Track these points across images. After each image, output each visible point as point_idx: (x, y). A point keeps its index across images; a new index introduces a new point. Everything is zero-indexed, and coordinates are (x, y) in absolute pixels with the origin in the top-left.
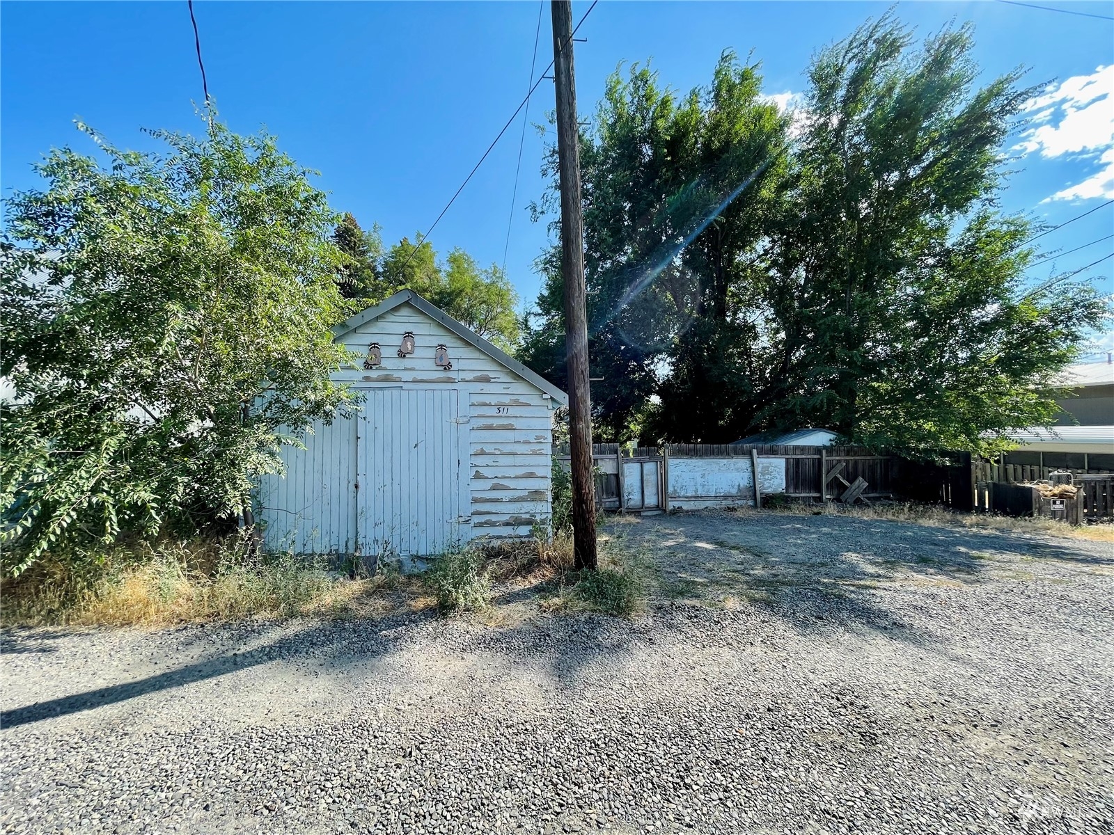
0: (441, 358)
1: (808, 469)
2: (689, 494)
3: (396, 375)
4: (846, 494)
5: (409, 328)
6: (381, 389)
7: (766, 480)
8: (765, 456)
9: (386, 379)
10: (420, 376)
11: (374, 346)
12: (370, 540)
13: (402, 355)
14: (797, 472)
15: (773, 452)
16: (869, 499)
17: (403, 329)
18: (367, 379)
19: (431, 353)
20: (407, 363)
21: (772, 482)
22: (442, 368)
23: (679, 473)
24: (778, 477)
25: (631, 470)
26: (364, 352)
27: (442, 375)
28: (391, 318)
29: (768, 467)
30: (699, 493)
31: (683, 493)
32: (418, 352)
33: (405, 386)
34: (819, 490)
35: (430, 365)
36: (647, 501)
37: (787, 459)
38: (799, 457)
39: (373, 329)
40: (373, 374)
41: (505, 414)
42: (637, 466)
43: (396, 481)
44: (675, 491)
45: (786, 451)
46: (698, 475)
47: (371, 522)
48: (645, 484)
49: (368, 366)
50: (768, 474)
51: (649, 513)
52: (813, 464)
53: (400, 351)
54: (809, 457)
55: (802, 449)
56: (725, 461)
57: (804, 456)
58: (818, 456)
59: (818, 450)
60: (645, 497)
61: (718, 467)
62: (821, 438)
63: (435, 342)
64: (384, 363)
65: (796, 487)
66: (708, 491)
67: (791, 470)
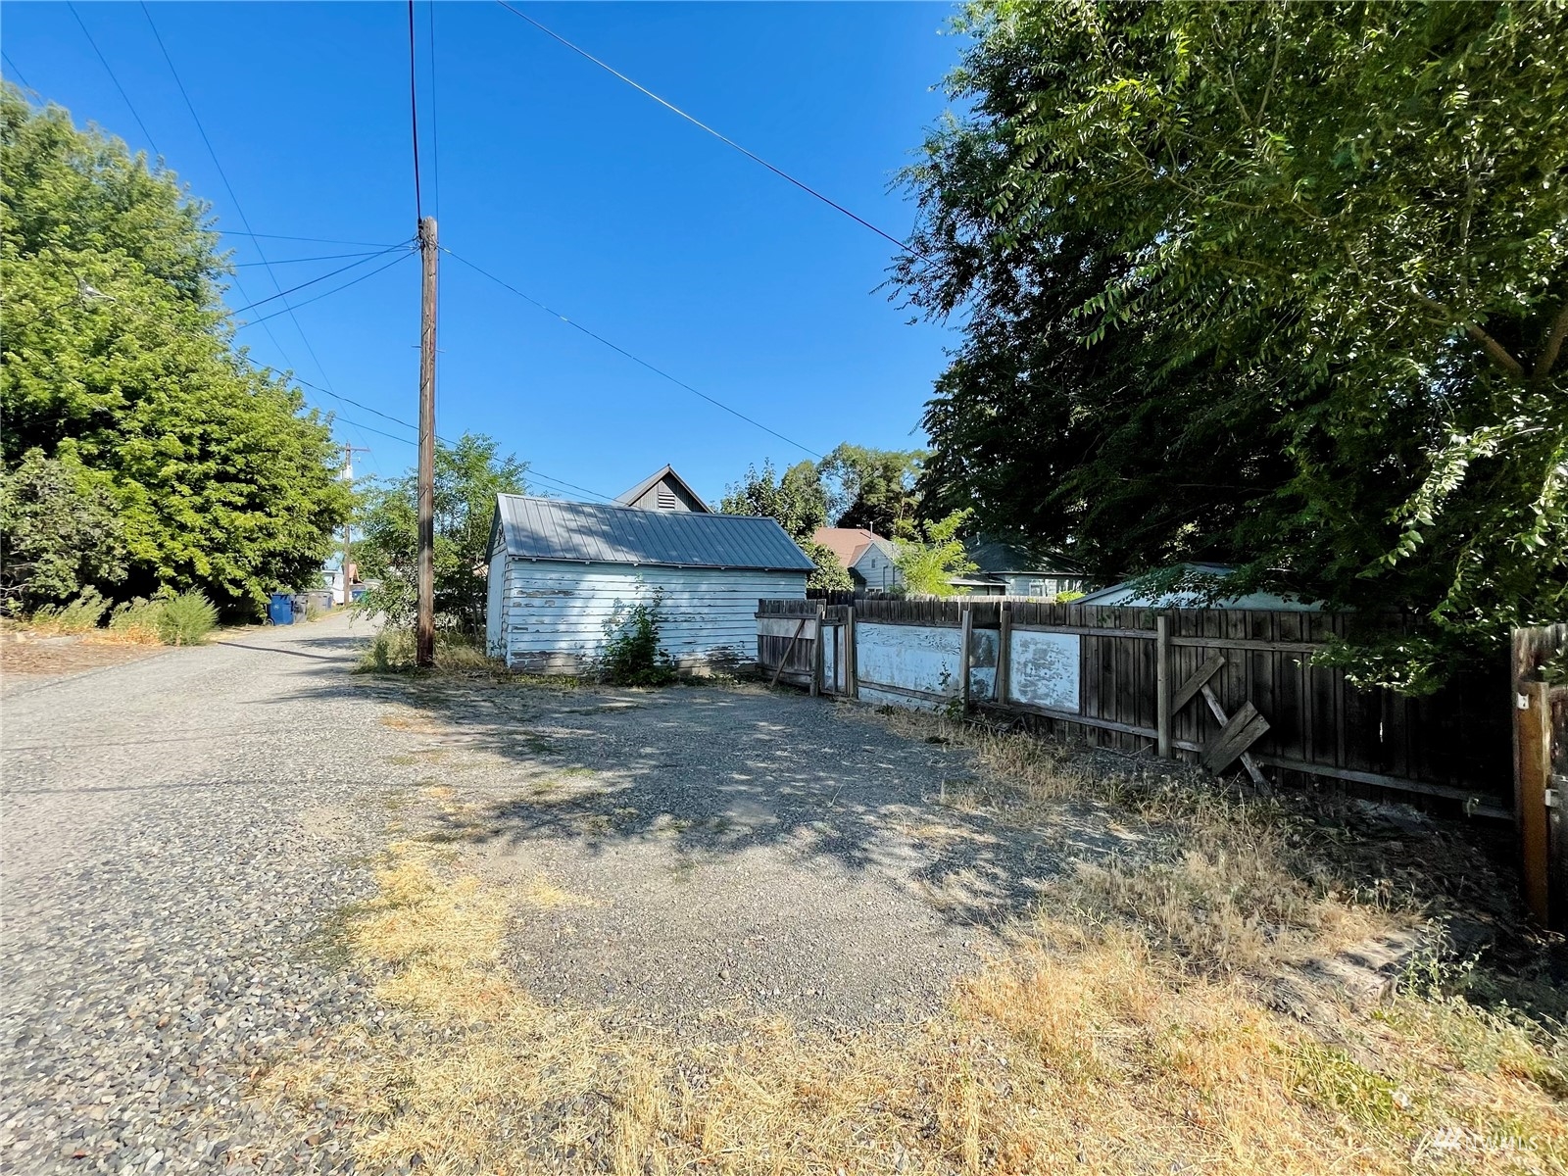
2: (884, 681)
4: (1217, 743)
7: (1041, 678)
8: (1039, 627)
14: (1107, 667)
21: (1051, 685)
23: (871, 645)
24: (1065, 676)
25: (829, 636)
31: (876, 678)
34: (1152, 724)
36: (839, 682)
37: (1084, 639)
38: (1109, 632)
42: (832, 630)
44: (876, 673)
45: (1081, 618)
46: (892, 651)
48: (838, 656)
50: (1044, 666)
57: (1120, 633)
60: (839, 676)
65: (1103, 704)
67: (1092, 662)
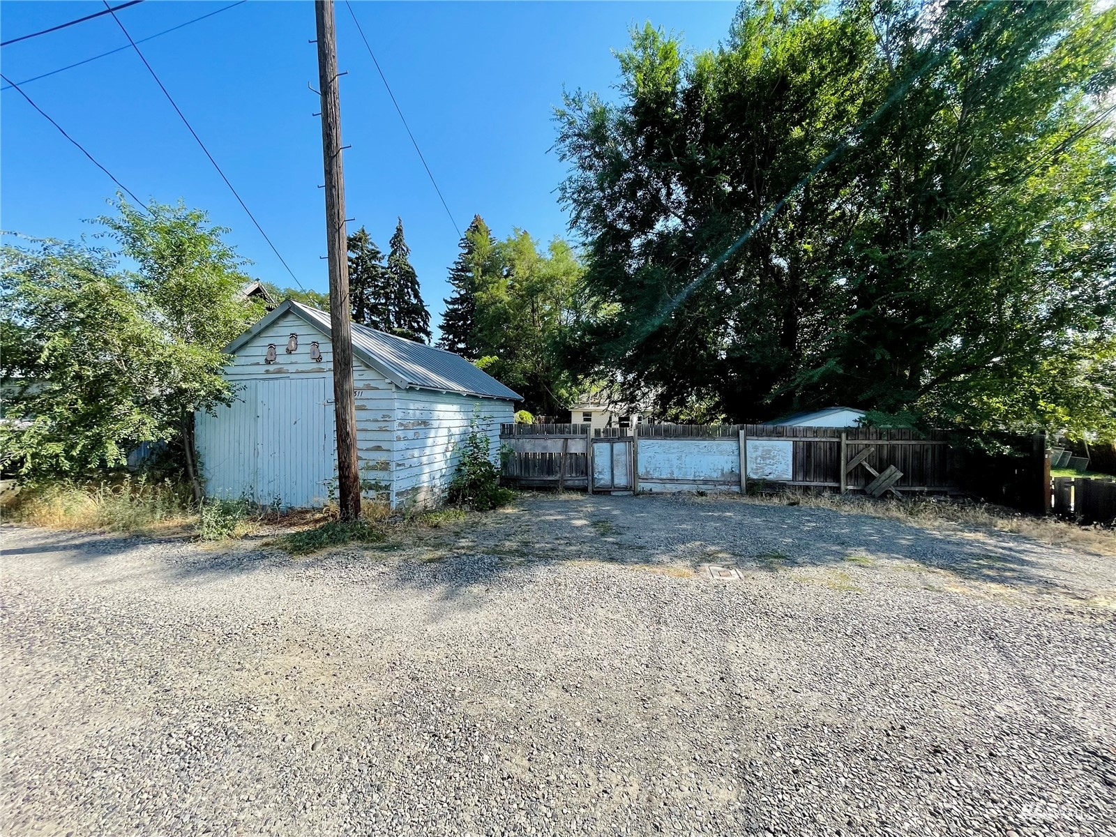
0: (314, 353)
1: (821, 455)
2: (664, 477)
3: (286, 367)
4: (873, 485)
5: (294, 330)
6: (277, 379)
7: (767, 464)
8: (767, 438)
9: (279, 371)
10: (301, 368)
11: (271, 346)
12: (266, 493)
13: (289, 352)
14: (809, 457)
15: (779, 434)
16: (903, 492)
17: (288, 331)
18: (267, 372)
19: (308, 349)
20: (293, 358)
21: (774, 467)
22: (315, 361)
23: (652, 454)
24: (783, 462)
25: (601, 450)
26: (265, 351)
27: (316, 366)
28: (282, 323)
29: (770, 451)
30: (675, 476)
31: (656, 475)
32: (300, 350)
33: (292, 376)
34: (838, 481)
35: (307, 358)
36: (616, 481)
37: (795, 443)
38: (810, 440)
39: (270, 333)
40: (271, 368)
41: (359, 397)
42: (607, 446)
43: (282, 451)
44: (648, 472)
45: (794, 433)
46: (673, 457)
47: (266, 481)
48: (614, 463)
49: (268, 362)
50: (769, 458)
51: (620, 493)
52: (830, 449)
53: (287, 349)
54: (823, 440)
55: (816, 431)
56: (706, 443)
57: (817, 439)
58: (837, 440)
59: (837, 432)
60: (615, 477)
61: (696, 450)
62: (844, 418)
63: (310, 339)
64: (278, 359)
65: (806, 474)
66: (686, 474)
67: (800, 455)
